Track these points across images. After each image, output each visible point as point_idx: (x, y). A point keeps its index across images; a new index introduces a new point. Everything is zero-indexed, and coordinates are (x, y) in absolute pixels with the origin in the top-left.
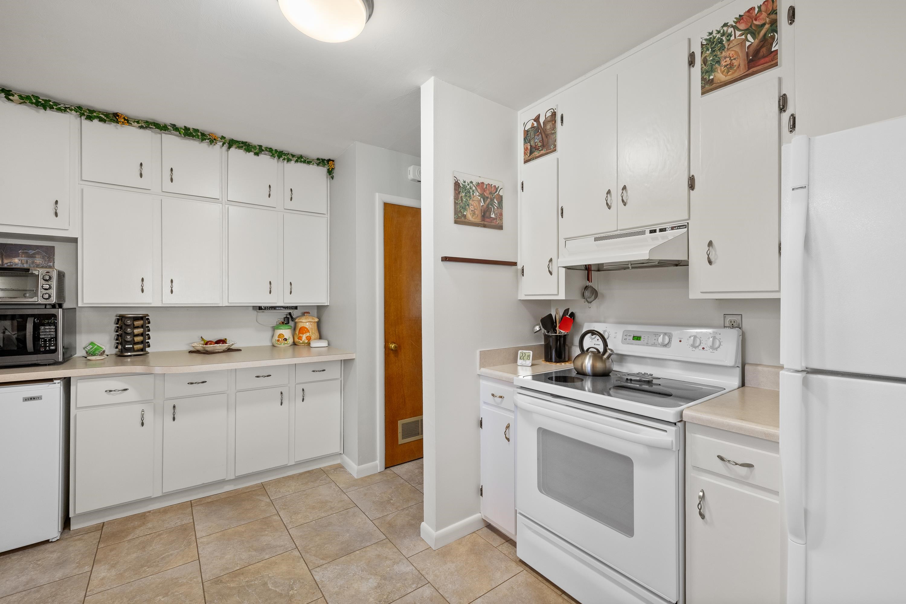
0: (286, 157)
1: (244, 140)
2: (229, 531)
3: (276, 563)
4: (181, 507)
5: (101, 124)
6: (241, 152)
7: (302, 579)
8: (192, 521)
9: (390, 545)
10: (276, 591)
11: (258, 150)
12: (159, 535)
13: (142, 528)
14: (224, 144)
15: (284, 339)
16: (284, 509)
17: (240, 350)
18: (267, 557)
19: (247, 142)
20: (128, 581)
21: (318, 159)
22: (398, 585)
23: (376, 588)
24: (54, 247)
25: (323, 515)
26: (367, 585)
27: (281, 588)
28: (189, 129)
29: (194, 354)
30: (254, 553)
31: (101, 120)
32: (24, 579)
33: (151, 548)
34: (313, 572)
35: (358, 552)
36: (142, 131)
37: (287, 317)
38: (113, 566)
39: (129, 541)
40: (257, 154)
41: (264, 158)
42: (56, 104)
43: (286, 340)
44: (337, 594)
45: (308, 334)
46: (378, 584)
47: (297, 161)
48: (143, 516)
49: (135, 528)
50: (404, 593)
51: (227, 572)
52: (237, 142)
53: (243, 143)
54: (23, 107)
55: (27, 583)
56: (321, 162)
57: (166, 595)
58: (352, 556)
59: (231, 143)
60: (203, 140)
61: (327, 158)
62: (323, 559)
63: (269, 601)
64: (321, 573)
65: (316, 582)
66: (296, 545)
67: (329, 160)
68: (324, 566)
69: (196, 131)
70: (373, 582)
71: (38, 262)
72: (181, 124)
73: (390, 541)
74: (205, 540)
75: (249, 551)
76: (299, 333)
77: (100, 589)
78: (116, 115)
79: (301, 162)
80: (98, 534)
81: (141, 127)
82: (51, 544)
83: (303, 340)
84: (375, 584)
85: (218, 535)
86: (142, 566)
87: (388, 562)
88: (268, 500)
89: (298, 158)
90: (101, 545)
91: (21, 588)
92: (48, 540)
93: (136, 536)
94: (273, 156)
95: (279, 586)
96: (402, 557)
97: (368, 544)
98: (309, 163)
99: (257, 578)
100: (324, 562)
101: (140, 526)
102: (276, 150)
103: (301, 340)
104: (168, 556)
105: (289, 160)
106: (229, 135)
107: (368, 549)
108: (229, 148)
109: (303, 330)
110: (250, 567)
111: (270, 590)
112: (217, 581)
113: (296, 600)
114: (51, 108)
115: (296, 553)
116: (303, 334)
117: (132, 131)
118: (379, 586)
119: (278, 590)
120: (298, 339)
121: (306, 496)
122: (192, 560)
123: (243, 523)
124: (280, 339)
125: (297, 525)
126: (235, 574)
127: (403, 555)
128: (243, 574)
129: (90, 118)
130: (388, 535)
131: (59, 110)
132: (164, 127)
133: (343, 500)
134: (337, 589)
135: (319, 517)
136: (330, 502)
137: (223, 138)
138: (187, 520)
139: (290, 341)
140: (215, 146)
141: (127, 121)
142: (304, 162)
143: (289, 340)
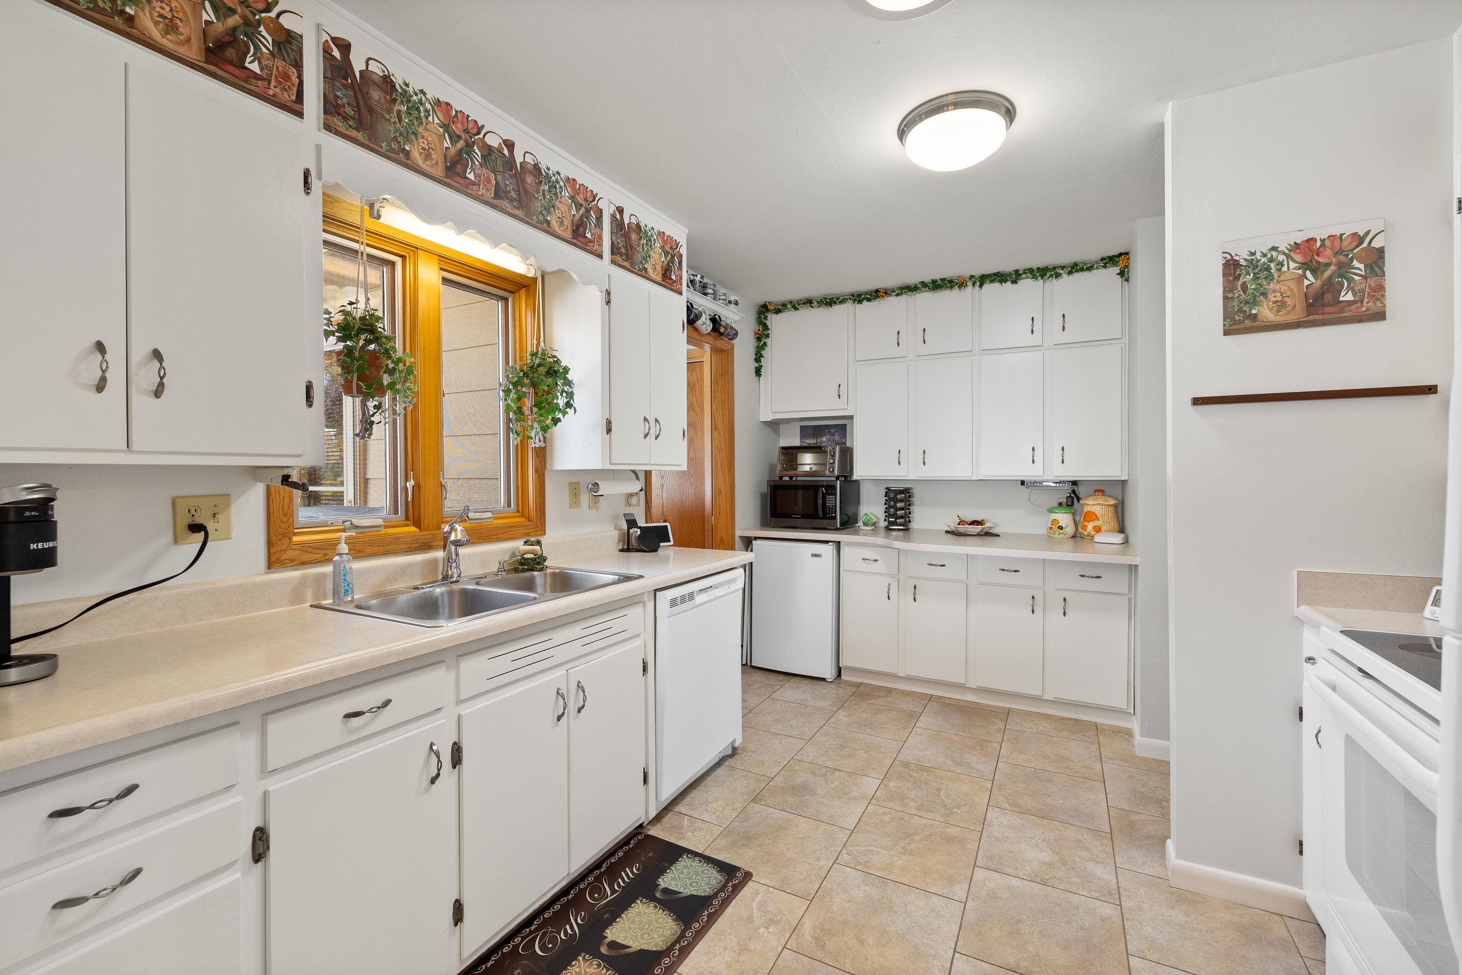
0: (1053, 273)
1: (996, 271)
2: (944, 734)
3: (962, 781)
4: (922, 696)
5: (869, 303)
6: (996, 285)
7: (974, 806)
8: (922, 711)
9: (1108, 842)
10: (944, 801)
11: (1015, 277)
12: (891, 710)
13: (883, 699)
14: (974, 284)
15: (1059, 527)
16: (1011, 742)
17: (999, 536)
18: (959, 771)
19: (999, 272)
20: (851, 730)
21: (1102, 259)
22: (1075, 880)
23: (1044, 863)
24: (846, 424)
25: (1051, 769)
26: (1036, 854)
27: (950, 801)
28: (936, 281)
29: (949, 535)
30: (950, 762)
31: (869, 300)
32: (803, 697)
33: (879, 716)
34: (990, 808)
35: (1056, 822)
36: (899, 297)
37: (1070, 496)
38: (849, 715)
39: (870, 704)
40: (1014, 282)
41: (1026, 283)
42: (838, 299)
43: (1061, 528)
44: (997, 839)
45: (1097, 523)
46: (1051, 862)
47: (1070, 273)
48: (889, 691)
49: (879, 697)
50: (1074, 890)
51: (918, 763)
52: (988, 275)
53: (995, 274)
54: (821, 309)
55: (803, 700)
56: (1109, 261)
57: (867, 752)
58: (1046, 822)
59: (983, 280)
60: (951, 287)
61: (1116, 253)
62: (1011, 805)
63: (932, 804)
64: (997, 814)
65: (985, 818)
66: (994, 778)
67: (1120, 255)
68: (1006, 811)
69: (943, 280)
70: (1047, 856)
71: (836, 439)
72: (927, 279)
73: (1112, 839)
74: (920, 731)
75: (948, 758)
76: (1084, 520)
77: (834, 726)
78: (877, 291)
79: (1077, 271)
80: (854, 689)
81: (897, 295)
82: (827, 683)
83: (1088, 531)
84: (1047, 860)
85: (933, 732)
86: (866, 725)
87: (1085, 854)
88: (1002, 727)
89: (1072, 268)
90: (851, 698)
91: (799, 702)
92: (825, 679)
93: (876, 703)
94: (1034, 277)
95: (949, 799)
96: (1112, 862)
97: (1079, 824)
98: (1090, 269)
99: (936, 782)
100: (1009, 808)
101: (883, 697)
102: (1038, 269)
103: (1085, 531)
104: (886, 728)
105: (1058, 276)
106: (978, 272)
107: (1072, 828)
108: (981, 286)
109: (1090, 516)
110: (938, 770)
111: (940, 796)
112: (906, 765)
113: (954, 818)
114: (835, 303)
115: (988, 785)
116: (1089, 522)
117: (892, 300)
118: (1049, 864)
119: (946, 801)
120: (1082, 529)
121: (1048, 742)
122: (900, 740)
123: (961, 734)
124: (1054, 527)
125: (1012, 762)
126: (921, 768)
127: (1115, 861)
128: (928, 772)
129: (860, 302)
130: (1115, 832)
131: (841, 302)
132: (914, 287)
133: (1091, 768)
134: (1000, 836)
135: (1044, 769)
136: (1072, 761)
137: (972, 277)
138: (919, 709)
139: (1070, 530)
140: (966, 290)
141: (887, 293)
142: (1082, 270)
143: (1067, 530)
